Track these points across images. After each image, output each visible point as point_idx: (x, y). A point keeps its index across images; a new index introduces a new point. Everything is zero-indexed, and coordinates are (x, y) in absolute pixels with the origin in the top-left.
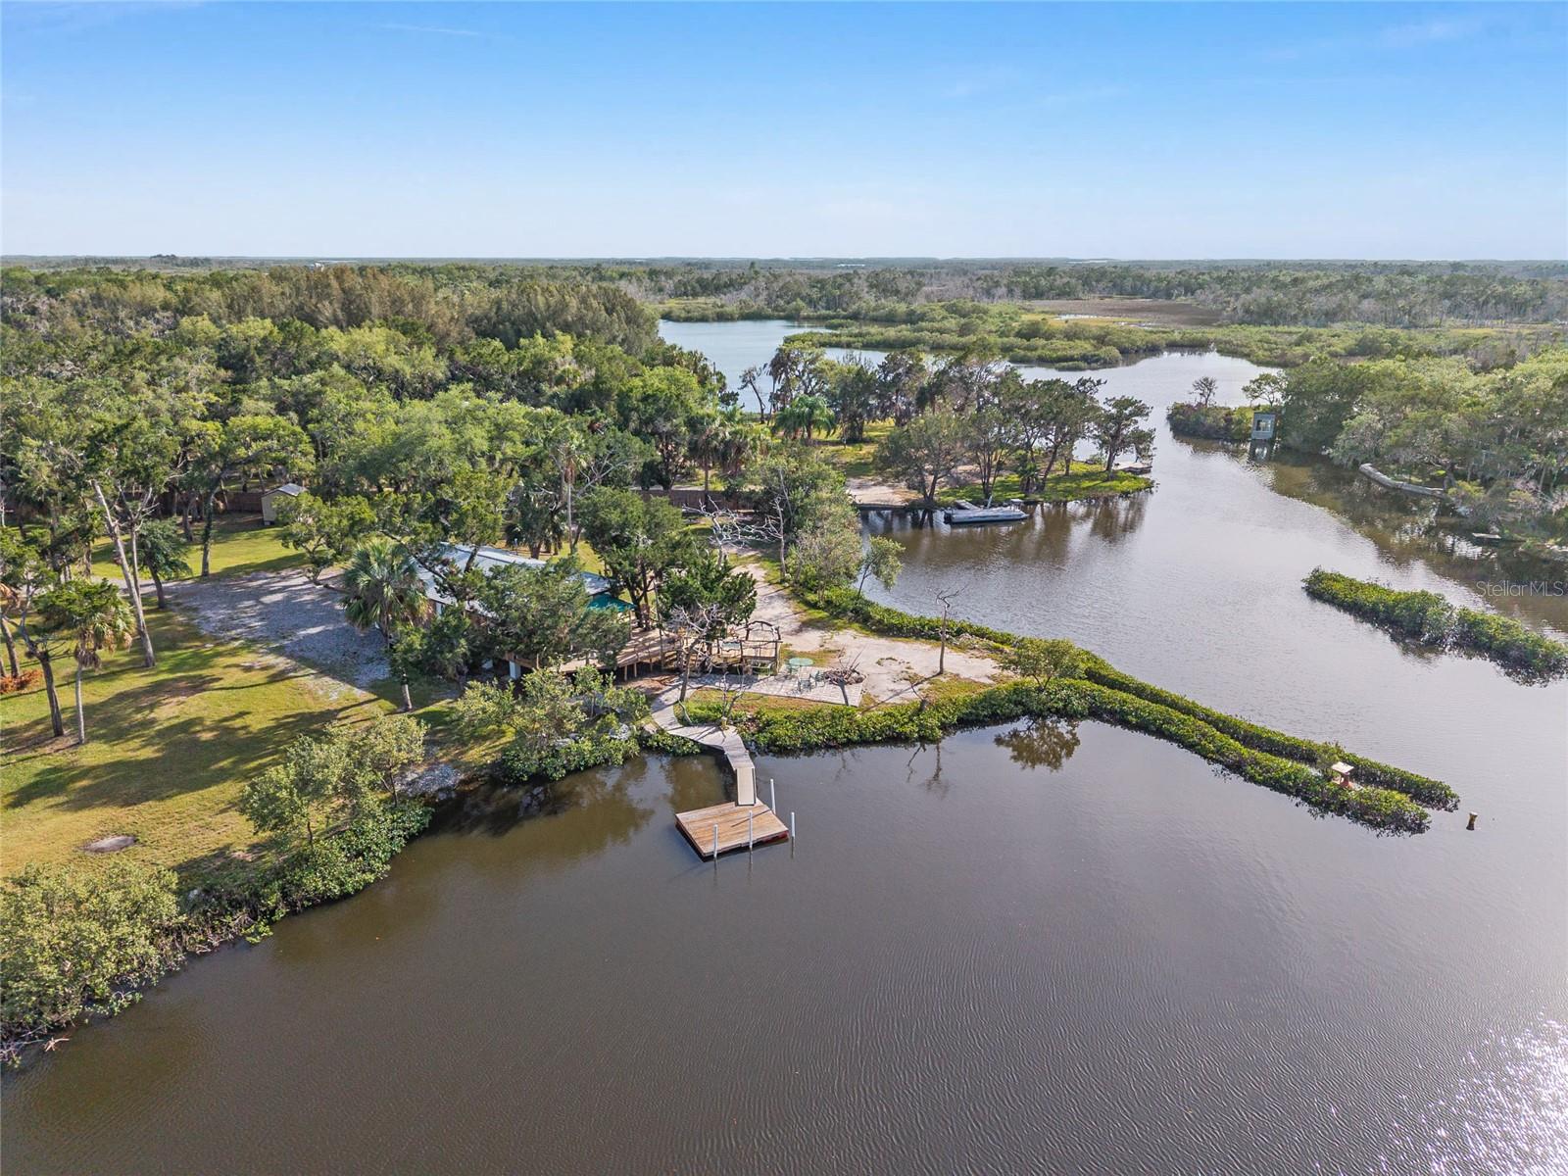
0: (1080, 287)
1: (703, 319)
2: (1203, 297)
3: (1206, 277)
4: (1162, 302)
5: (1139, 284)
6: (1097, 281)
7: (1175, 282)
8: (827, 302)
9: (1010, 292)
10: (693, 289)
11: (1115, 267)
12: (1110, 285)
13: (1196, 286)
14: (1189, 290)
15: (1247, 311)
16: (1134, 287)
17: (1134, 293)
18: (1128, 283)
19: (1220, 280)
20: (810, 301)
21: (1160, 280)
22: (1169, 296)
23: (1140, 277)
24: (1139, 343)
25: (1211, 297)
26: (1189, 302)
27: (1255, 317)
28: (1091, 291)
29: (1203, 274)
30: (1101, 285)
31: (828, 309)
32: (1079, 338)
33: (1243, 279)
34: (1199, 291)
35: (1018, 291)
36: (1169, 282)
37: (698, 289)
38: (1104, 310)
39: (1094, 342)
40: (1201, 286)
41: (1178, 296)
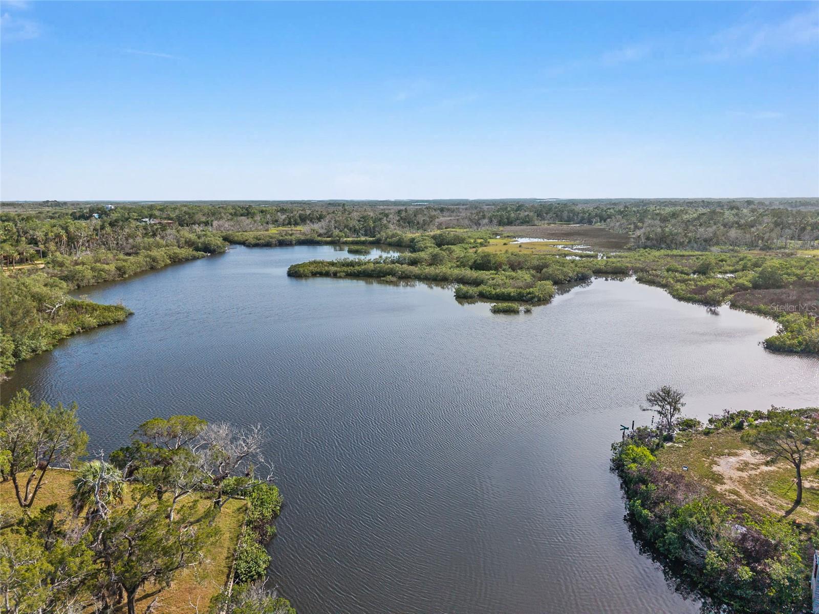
0: (536, 217)
1: (268, 245)
2: (612, 225)
3: (612, 211)
4: (586, 226)
5: (571, 215)
6: (547, 213)
7: (593, 214)
8: (366, 231)
9: (491, 221)
10: (295, 221)
11: (559, 204)
12: (554, 215)
13: (606, 217)
14: (603, 219)
15: (648, 238)
16: (569, 217)
17: (569, 220)
18: (565, 214)
19: (620, 212)
20: (355, 230)
21: (584, 212)
22: (590, 222)
23: (572, 211)
24: (570, 275)
25: (618, 224)
26: (602, 227)
27: (655, 242)
28: (544, 219)
29: (610, 209)
30: (549, 216)
31: (366, 235)
32: (521, 268)
33: (634, 211)
34: (609, 220)
35: (495, 221)
36: (590, 214)
37: (299, 220)
38: (549, 234)
39: (533, 272)
40: (610, 217)
41: (595, 223)
